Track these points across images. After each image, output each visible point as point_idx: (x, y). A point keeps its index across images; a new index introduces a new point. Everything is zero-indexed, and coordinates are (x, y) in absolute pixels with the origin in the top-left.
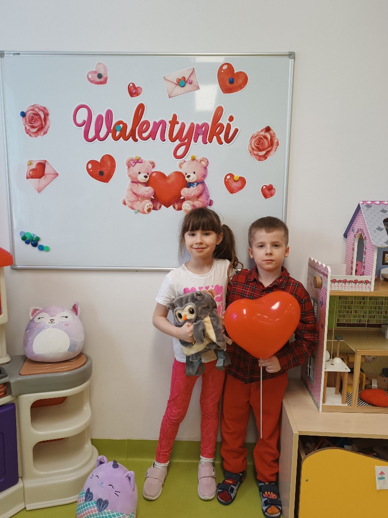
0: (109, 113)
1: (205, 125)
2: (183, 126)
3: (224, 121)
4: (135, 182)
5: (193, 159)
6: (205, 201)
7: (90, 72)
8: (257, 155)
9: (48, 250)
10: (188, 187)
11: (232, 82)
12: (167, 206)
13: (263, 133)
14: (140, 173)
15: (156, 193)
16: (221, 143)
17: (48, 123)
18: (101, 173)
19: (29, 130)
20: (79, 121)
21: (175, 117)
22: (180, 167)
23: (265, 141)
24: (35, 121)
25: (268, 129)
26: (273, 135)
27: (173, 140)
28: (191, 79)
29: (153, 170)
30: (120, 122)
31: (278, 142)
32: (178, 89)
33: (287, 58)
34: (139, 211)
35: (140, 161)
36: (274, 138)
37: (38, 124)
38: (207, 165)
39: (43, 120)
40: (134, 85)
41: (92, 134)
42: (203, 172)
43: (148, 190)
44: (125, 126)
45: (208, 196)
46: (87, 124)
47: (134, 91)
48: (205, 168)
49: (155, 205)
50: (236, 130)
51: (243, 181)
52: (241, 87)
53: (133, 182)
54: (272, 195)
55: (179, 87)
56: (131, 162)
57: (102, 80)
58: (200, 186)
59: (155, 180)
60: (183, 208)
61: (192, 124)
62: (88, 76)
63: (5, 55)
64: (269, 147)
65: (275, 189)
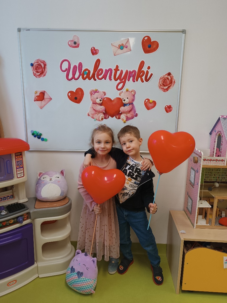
0: (80, 65)
1: (134, 71)
2: (122, 72)
3: (145, 69)
4: (94, 103)
5: (127, 91)
6: (133, 114)
7: (70, 41)
8: (163, 88)
9: (46, 140)
10: (124, 106)
11: (150, 47)
12: (112, 117)
13: (166, 76)
14: (97, 98)
15: (106, 109)
16: (143, 82)
17: (46, 70)
18: (76, 98)
19: (35, 74)
20: (64, 69)
21: (117, 67)
22: (120, 95)
23: (168, 80)
24: (39, 69)
25: (169, 74)
26: (172, 77)
27: (116, 80)
28: (127, 45)
29: (105, 97)
30: (86, 70)
31: (174, 81)
32: (120, 51)
33: (181, 33)
34: (97, 120)
35: (97, 92)
36: (172, 79)
37: (40, 70)
38: (135, 94)
39: (43, 68)
40: (94, 48)
41: (70, 76)
42: (132, 98)
43: (102, 108)
44: (89, 72)
45: (135, 111)
46: (68, 70)
47: (94, 52)
48: (134, 96)
49: (105, 116)
50: (152, 75)
51: (154, 103)
52: (155, 50)
53: (93, 103)
54: (170, 111)
55: (120, 49)
56: (93, 92)
57: (76, 45)
58: (131, 106)
59: (106, 102)
60: (121, 118)
61: (127, 71)
62: (68, 43)
63: (21, 31)
64: (170, 84)
65: (172, 108)
